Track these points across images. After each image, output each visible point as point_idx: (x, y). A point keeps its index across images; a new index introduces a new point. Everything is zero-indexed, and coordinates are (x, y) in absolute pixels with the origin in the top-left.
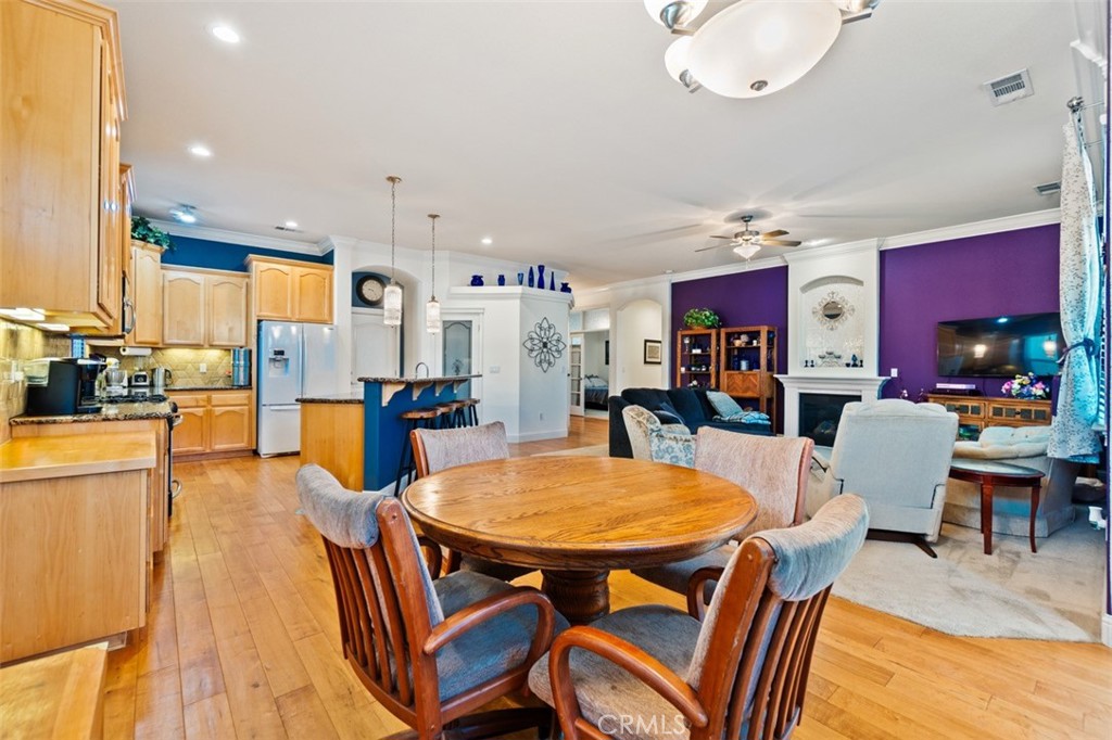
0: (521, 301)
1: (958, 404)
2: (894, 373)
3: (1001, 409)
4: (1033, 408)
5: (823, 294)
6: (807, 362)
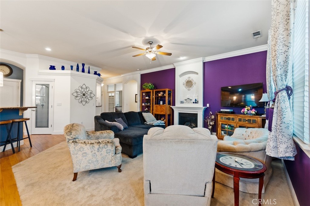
0: (71, 76)
1: (227, 117)
2: (208, 105)
3: (241, 119)
4: (252, 119)
5: (186, 78)
6: (181, 102)
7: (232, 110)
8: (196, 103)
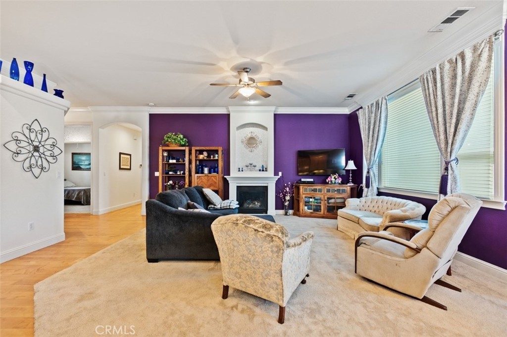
1: (313, 188)
2: (280, 174)
3: (330, 189)
4: (341, 188)
6: (239, 169)
7: (312, 180)
8: (263, 170)
